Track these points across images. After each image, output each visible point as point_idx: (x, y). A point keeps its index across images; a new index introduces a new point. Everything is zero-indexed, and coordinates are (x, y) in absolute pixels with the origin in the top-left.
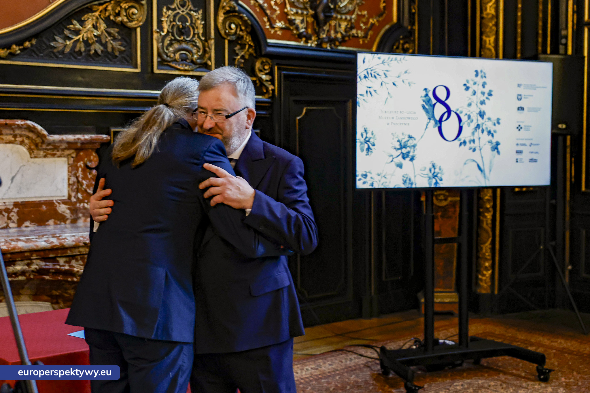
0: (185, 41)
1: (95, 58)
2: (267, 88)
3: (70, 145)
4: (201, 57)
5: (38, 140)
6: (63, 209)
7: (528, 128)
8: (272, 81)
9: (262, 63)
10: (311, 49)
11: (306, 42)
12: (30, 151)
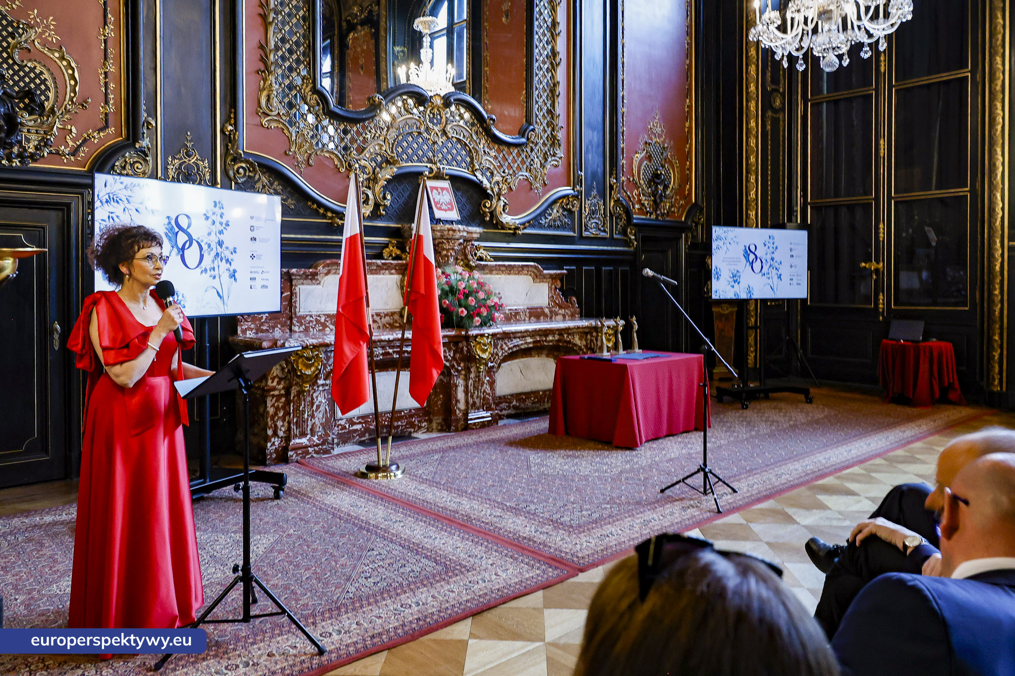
0: (595, 218)
1: (557, 228)
2: (633, 244)
3: (551, 276)
4: (603, 226)
5: (538, 274)
6: (547, 311)
7: (795, 267)
8: (636, 240)
9: (631, 229)
10: (652, 220)
11: (650, 216)
12: (534, 279)
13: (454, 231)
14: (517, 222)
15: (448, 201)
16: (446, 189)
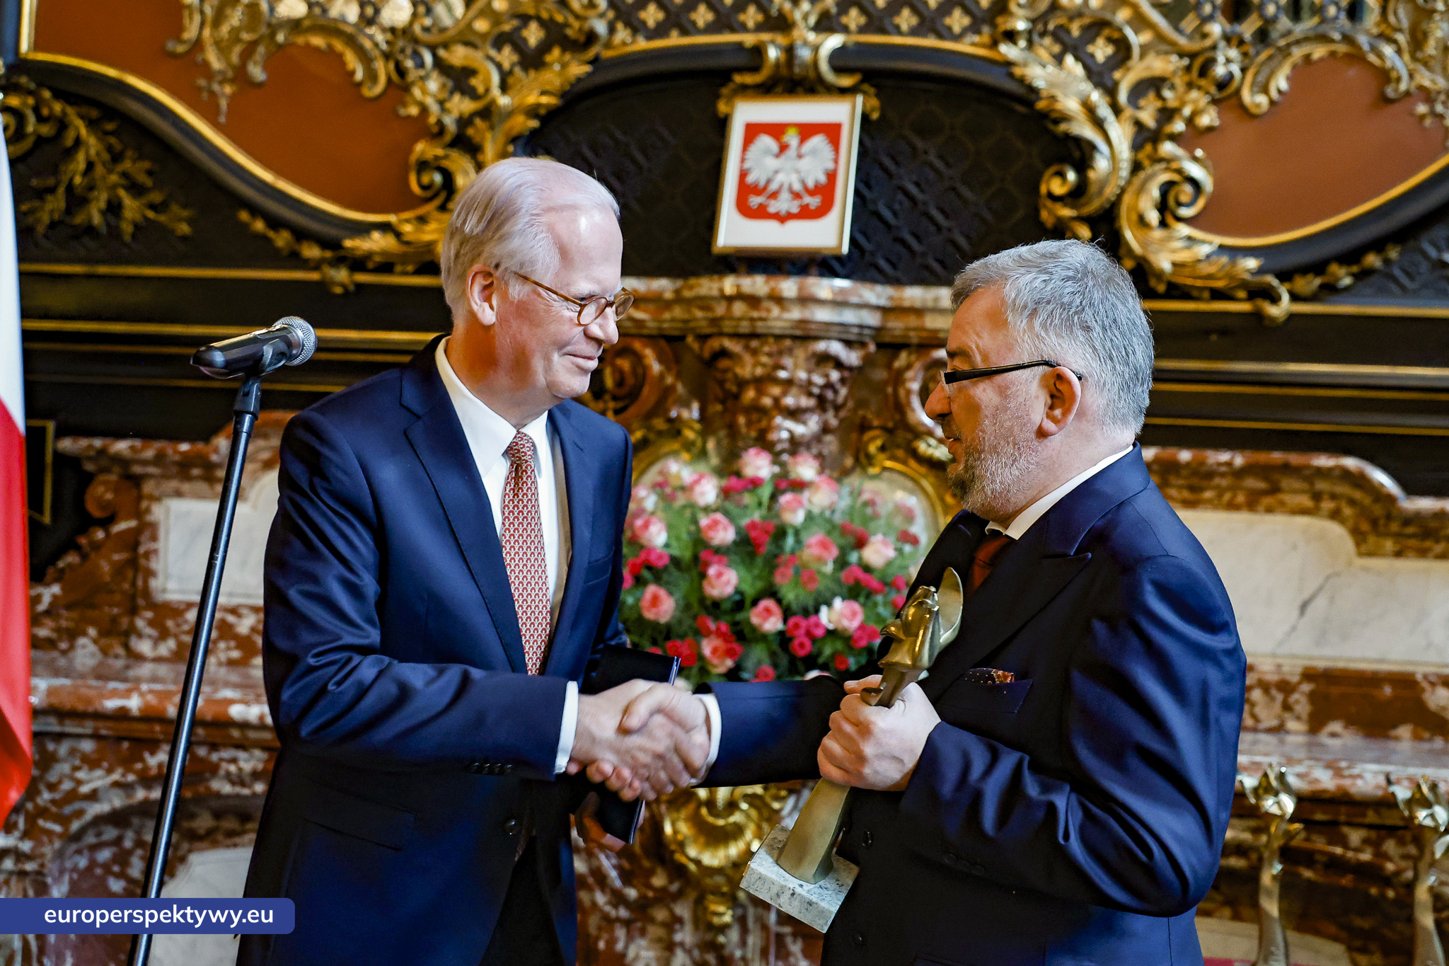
5: (1379, 512)
6: (1441, 698)
12: (1358, 536)
13: (753, 301)
14: (1252, 263)
15: (816, 175)
16: (832, 132)
